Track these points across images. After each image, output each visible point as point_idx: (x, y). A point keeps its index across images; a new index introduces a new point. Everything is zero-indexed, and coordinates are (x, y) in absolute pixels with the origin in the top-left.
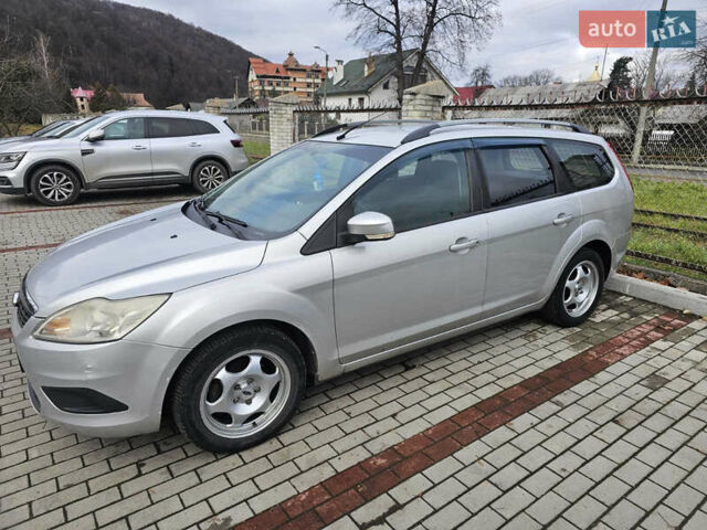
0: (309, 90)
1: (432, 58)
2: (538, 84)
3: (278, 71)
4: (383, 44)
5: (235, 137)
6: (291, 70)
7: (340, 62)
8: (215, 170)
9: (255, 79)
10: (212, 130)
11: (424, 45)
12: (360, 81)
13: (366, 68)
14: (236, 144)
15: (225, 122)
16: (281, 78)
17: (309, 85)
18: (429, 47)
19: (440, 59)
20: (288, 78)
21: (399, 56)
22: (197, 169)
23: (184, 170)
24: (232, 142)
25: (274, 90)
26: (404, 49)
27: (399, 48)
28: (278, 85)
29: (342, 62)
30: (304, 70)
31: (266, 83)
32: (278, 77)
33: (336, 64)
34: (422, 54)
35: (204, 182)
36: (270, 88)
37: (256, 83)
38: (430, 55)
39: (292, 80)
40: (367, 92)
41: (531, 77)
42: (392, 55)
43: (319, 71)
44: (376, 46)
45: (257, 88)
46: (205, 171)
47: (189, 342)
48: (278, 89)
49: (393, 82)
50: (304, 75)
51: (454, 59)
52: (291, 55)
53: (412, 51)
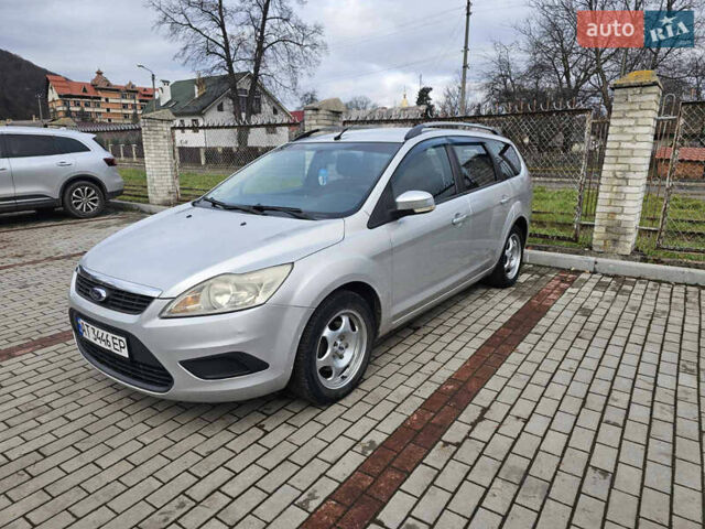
0: (125, 111)
1: (265, 82)
2: (358, 109)
3: (85, 90)
4: (213, 66)
5: (109, 155)
6: (101, 89)
7: (164, 82)
8: (89, 192)
9: (57, 98)
10: (83, 148)
11: (256, 69)
12: (192, 103)
13: (196, 90)
14: (110, 162)
15: (94, 139)
16: (89, 97)
17: (125, 106)
18: (261, 71)
19: (274, 83)
20: (100, 98)
21: (232, 78)
22: (69, 190)
23: (53, 192)
24: (106, 160)
25: (82, 111)
26: (236, 71)
27: (231, 70)
28: (86, 105)
29: (168, 82)
30: (117, 90)
31: (72, 104)
32: (87, 97)
33: (161, 85)
34: (255, 78)
35: (77, 204)
36: (78, 109)
37: (59, 103)
38: (264, 80)
39: (103, 100)
40: (201, 114)
41: (351, 103)
42: (225, 77)
43: (137, 92)
44: (206, 67)
45: (61, 109)
46: (77, 193)
47: (313, 303)
48: (87, 110)
49: (228, 104)
50: (118, 96)
51: (287, 83)
52: (99, 73)
53: (244, 74)
